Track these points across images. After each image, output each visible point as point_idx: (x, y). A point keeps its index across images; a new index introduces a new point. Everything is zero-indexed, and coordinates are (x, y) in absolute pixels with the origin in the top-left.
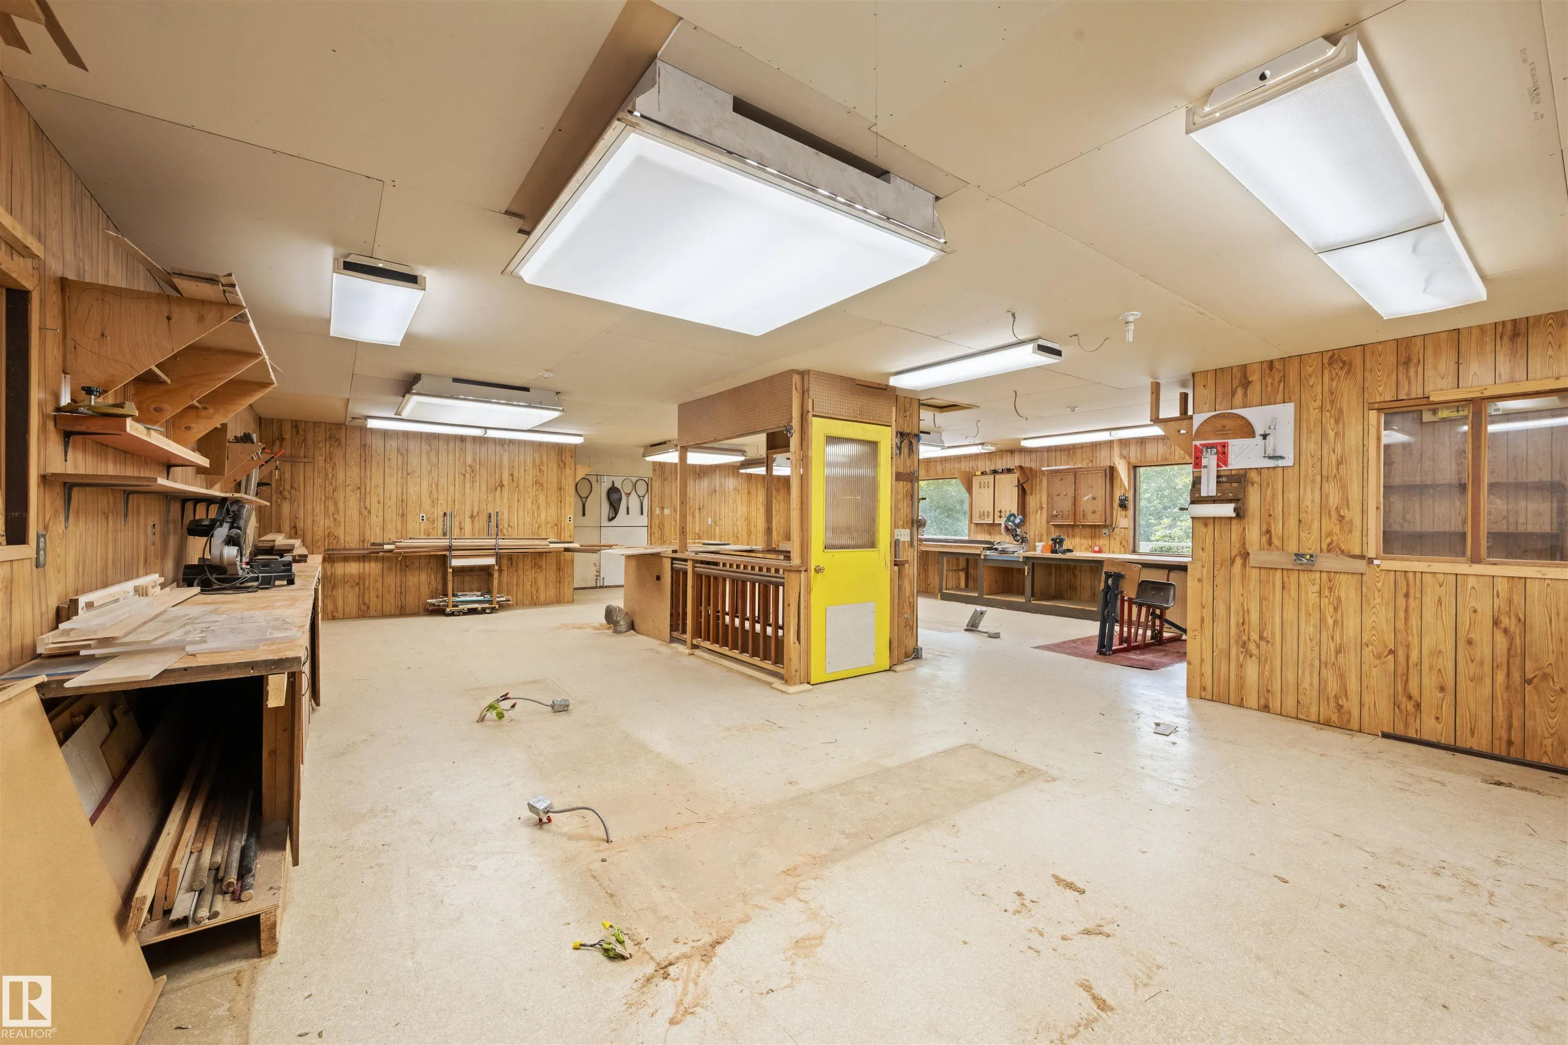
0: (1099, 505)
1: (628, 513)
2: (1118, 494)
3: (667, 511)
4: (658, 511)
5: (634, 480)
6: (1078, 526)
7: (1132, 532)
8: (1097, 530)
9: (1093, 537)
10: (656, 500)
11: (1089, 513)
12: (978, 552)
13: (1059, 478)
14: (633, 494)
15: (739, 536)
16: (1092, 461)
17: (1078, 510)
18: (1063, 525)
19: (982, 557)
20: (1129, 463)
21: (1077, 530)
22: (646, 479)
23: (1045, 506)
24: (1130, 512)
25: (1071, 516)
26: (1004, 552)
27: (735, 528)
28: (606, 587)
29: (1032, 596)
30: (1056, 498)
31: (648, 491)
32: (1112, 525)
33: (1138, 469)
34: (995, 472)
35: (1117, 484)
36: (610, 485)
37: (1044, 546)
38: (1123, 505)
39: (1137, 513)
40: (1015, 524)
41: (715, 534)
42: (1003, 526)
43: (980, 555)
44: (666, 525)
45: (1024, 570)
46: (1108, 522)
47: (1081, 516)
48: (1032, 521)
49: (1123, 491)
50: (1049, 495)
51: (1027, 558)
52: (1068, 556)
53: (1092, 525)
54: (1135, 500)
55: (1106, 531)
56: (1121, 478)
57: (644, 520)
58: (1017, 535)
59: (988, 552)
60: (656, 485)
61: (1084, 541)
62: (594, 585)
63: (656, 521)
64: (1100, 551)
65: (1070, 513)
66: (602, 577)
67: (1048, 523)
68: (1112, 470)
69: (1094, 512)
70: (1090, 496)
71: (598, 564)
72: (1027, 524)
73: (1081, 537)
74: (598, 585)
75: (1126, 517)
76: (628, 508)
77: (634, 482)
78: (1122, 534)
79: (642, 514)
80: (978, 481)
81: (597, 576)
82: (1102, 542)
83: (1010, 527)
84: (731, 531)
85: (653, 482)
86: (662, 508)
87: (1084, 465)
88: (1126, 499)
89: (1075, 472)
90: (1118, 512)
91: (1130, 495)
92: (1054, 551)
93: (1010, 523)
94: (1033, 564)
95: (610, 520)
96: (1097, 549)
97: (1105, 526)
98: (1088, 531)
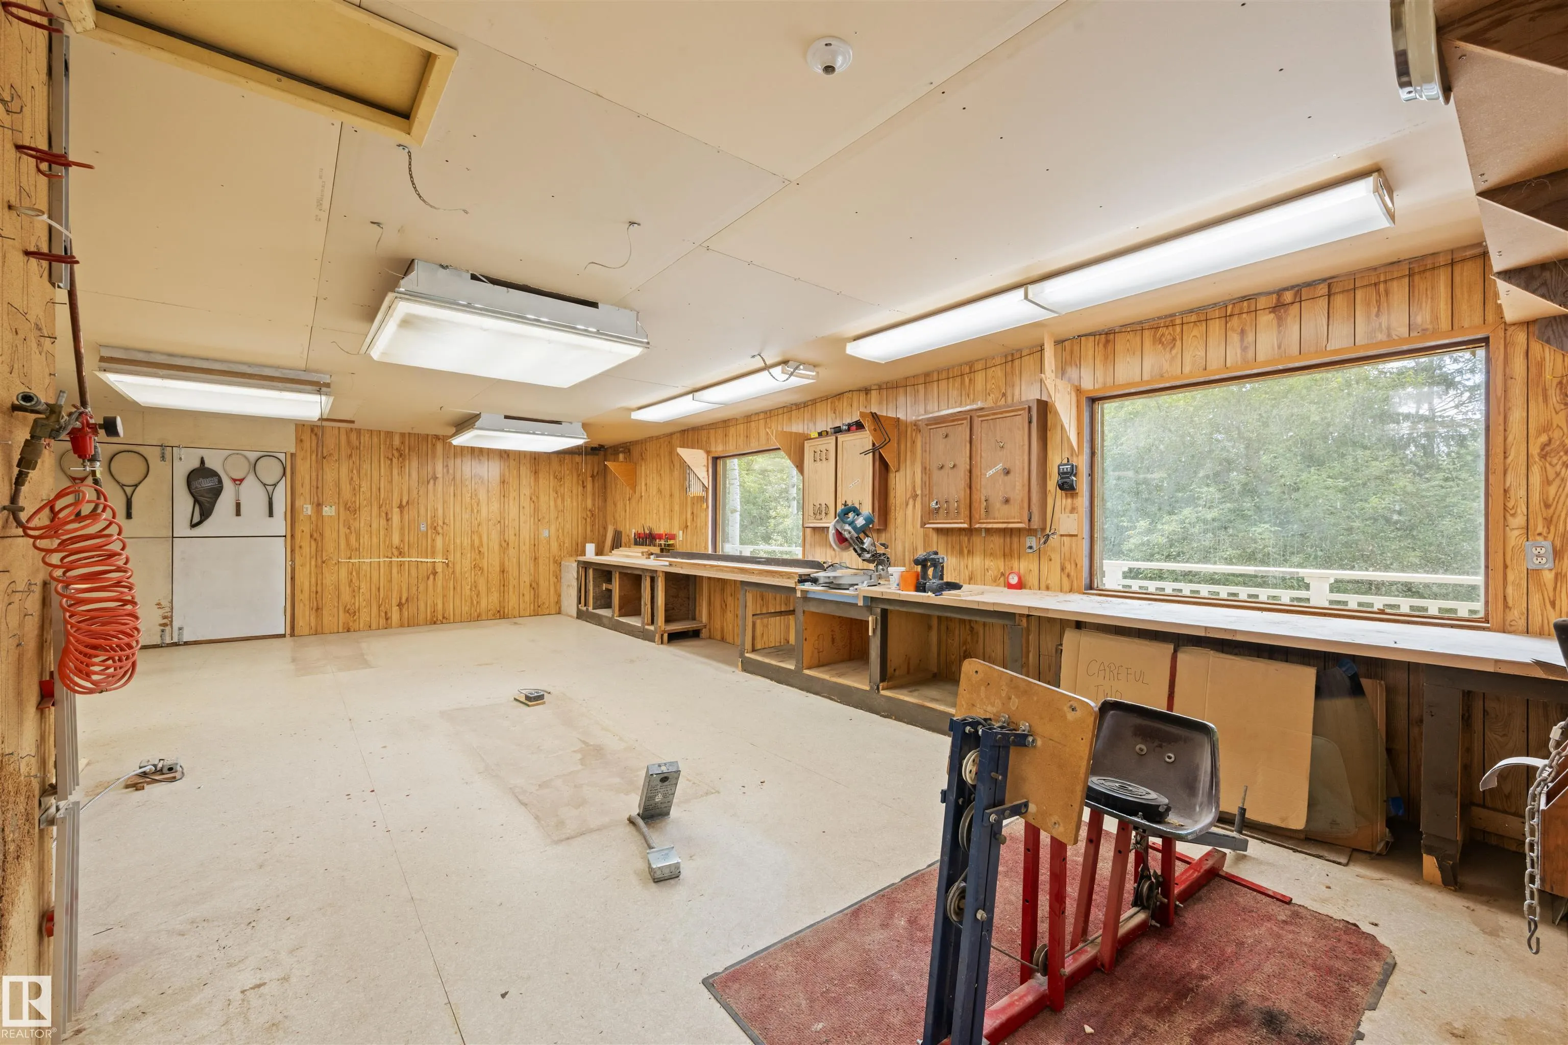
0: (1017, 487)
1: (238, 513)
2: (1056, 460)
3: (328, 511)
4: (308, 509)
5: (252, 456)
6: (979, 530)
7: (1085, 544)
8: (1015, 540)
9: (1007, 555)
10: (304, 490)
11: (997, 504)
12: (790, 583)
13: (943, 431)
14: (251, 480)
15: (484, 550)
16: (1004, 395)
17: (974, 497)
18: (952, 529)
19: (799, 594)
20: (1078, 390)
21: (977, 540)
22: (282, 456)
23: (919, 492)
24: (1083, 500)
25: (965, 512)
26: (832, 585)
27: (476, 538)
28: (186, 643)
29: (883, 680)
30: (936, 474)
31: (284, 474)
32: (1043, 529)
33: (1098, 406)
34: (838, 430)
35: (1054, 439)
36: (196, 464)
37: (902, 576)
38: (1067, 486)
39: (1097, 502)
40: (855, 528)
41: (433, 547)
42: (832, 532)
43: (793, 590)
44: (327, 533)
45: (868, 622)
46: (1035, 524)
47: (983, 511)
48: (899, 521)
49: (1066, 454)
50: (924, 469)
51: (873, 599)
52: (948, 598)
53: (1005, 530)
54: (1091, 475)
55: (1032, 541)
56: (1062, 426)
57: (279, 524)
58: (863, 550)
59: (807, 586)
60: (304, 468)
61: (989, 563)
62: (157, 641)
63: (304, 527)
64: (1020, 586)
65: (962, 506)
66: (176, 625)
67: (923, 524)
68: (1044, 408)
69: (1007, 501)
70: (1000, 466)
71: (165, 603)
72: (891, 527)
73: (986, 554)
74: (168, 640)
75: (1073, 510)
76: (238, 506)
77: (253, 460)
78: (1066, 549)
79: (271, 514)
80: (812, 449)
81: (165, 625)
82: (1025, 566)
83: (847, 535)
84: (466, 542)
85: (299, 461)
86: (319, 506)
87: (989, 403)
88: (1073, 471)
89: (970, 418)
90: (1057, 500)
91: (1082, 462)
92: (920, 588)
93: (847, 527)
94: (884, 613)
95: (193, 526)
96: (1014, 580)
97: (1031, 532)
98: (997, 541)
